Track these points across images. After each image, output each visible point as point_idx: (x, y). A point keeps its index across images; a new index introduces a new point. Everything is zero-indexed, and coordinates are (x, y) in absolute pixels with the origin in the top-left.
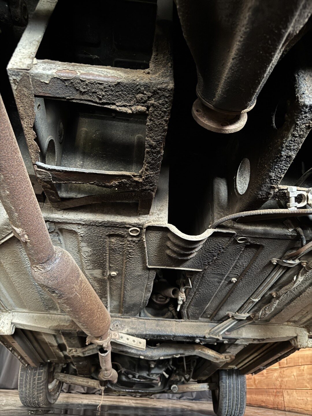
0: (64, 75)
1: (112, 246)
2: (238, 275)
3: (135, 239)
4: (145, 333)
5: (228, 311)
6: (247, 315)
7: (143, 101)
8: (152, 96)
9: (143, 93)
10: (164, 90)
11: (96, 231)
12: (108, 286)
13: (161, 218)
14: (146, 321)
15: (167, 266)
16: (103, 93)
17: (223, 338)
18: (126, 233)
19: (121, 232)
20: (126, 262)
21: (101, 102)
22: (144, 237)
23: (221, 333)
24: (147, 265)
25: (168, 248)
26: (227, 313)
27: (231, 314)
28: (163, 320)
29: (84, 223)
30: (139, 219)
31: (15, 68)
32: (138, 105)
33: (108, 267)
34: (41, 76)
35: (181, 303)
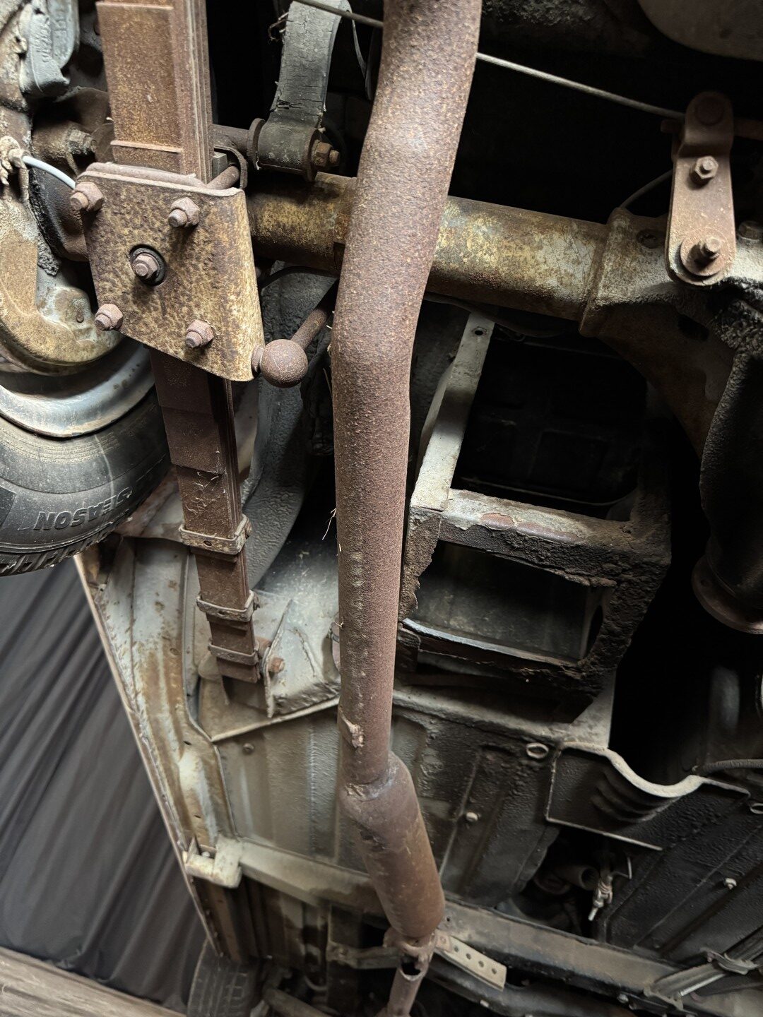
0: (494, 523)
1: (485, 765)
2: (741, 874)
3: (534, 764)
4: (506, 951)
5: (706, 945)
6: (751, 966)
7: (613, 573)
8: (629, 569)
9: (616, 564)
10: (654, 565)
11: (462, 735)
12: (453, 836)
13: (596, 734)
14: (512, 923)
15: (586, 826)
16: (549, 554)
17: (685, 1007)
18: (518, 750)
19: (510, 746)
20: (504, 802)
21: (540, 563)
22: (554, 764)
23: (682, 994)
24: (547, 815)
25: (599, 793)
26: (703, 949)
27: (712, 954)
28: (550, 931)
29: (444, 717)
30: (551, 730)
31: (422, 506)
32: (603, 577)
33: (464, 801)
34: (459, 520)
35: (600, 904)
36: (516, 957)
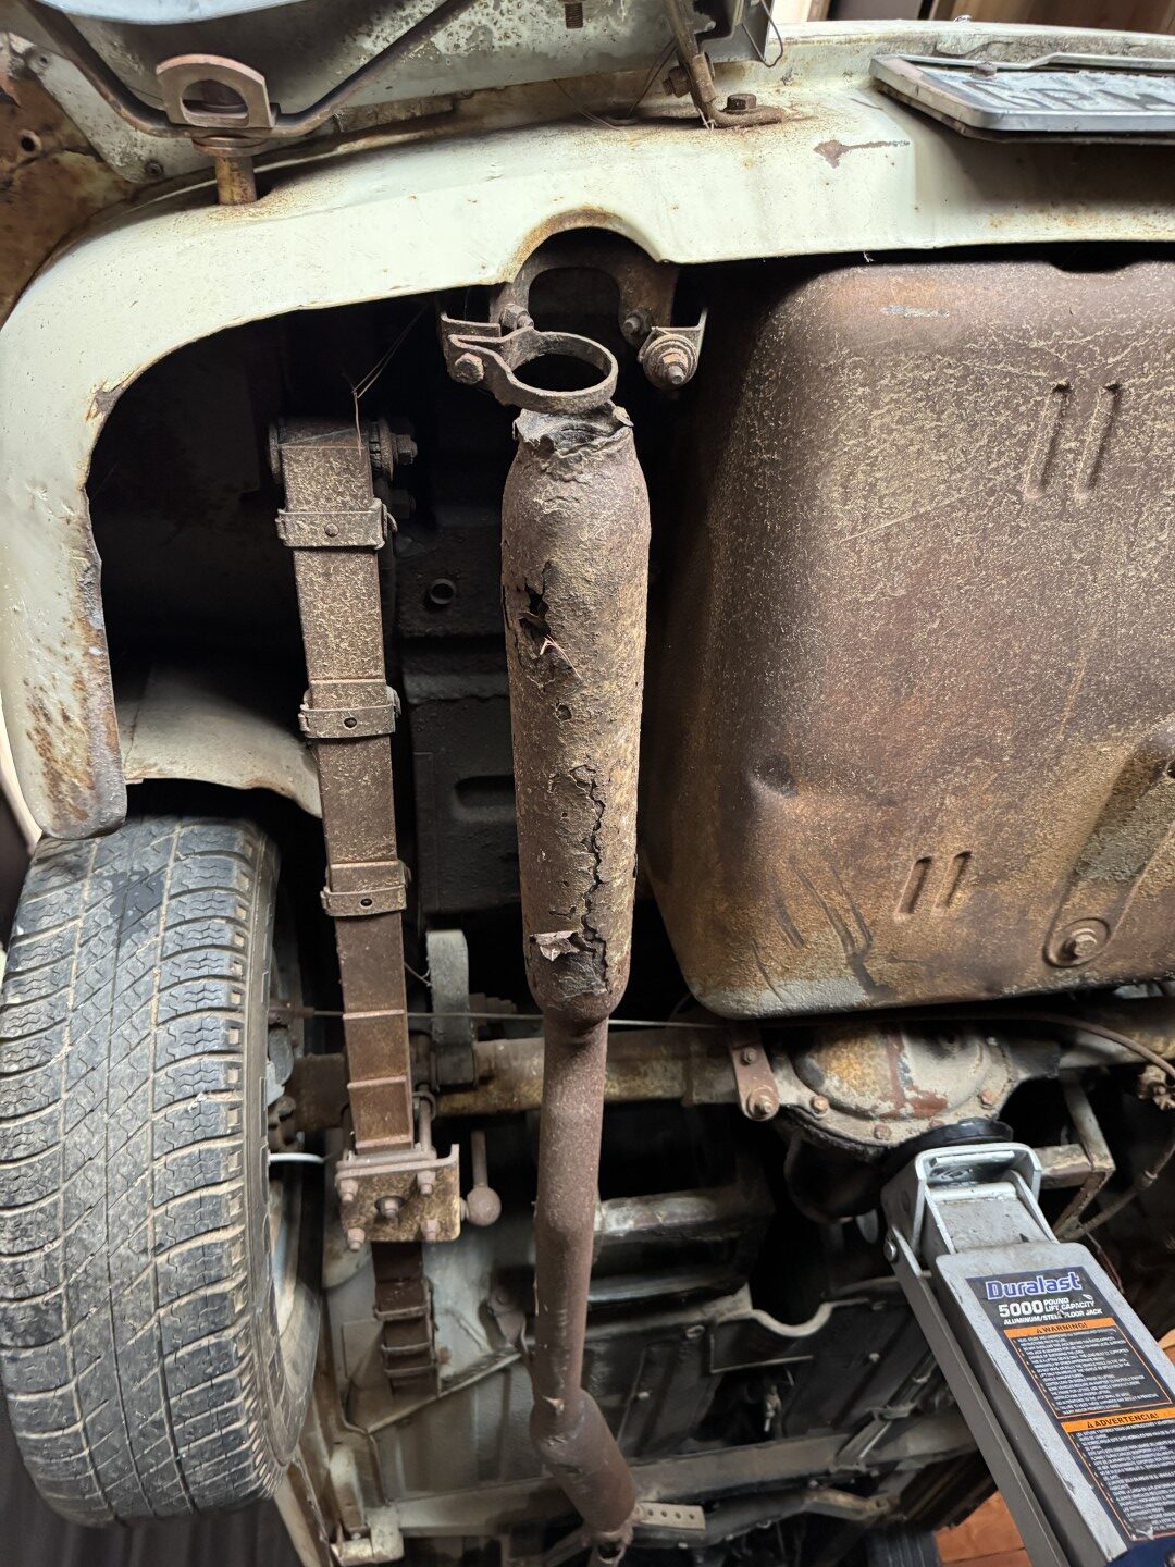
0: (644, 1226)
1: (650, 1356)
2: (880, 1349)
3: (694, 1340)
5: (869, 1405)
6: (910, 1406)
7: (738, 1228)
11: (628, 1345)
12: (627, 1416)
13: (741, 1301)
14: (694, 1461)
17: (868, 1466)
18: (678, 1336)
20: (671, 1375)
22: (712, 1337)
23: (862, 1455)
24: (711, 1370)
26: (867, 1410)
27: (877, 1410)
29: (609, 1337)
30: (703, 1312)
32: (732, 1232)
33: (634, 1387)
35: (771, 1414)
36: (707, 1493)
